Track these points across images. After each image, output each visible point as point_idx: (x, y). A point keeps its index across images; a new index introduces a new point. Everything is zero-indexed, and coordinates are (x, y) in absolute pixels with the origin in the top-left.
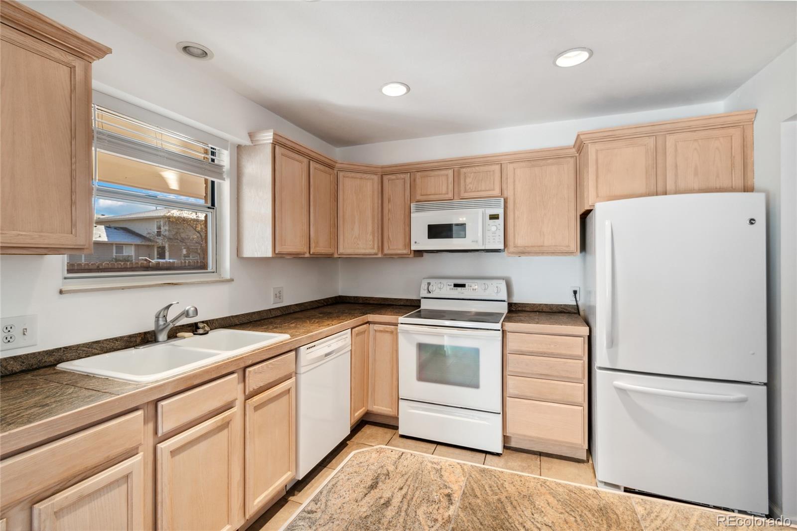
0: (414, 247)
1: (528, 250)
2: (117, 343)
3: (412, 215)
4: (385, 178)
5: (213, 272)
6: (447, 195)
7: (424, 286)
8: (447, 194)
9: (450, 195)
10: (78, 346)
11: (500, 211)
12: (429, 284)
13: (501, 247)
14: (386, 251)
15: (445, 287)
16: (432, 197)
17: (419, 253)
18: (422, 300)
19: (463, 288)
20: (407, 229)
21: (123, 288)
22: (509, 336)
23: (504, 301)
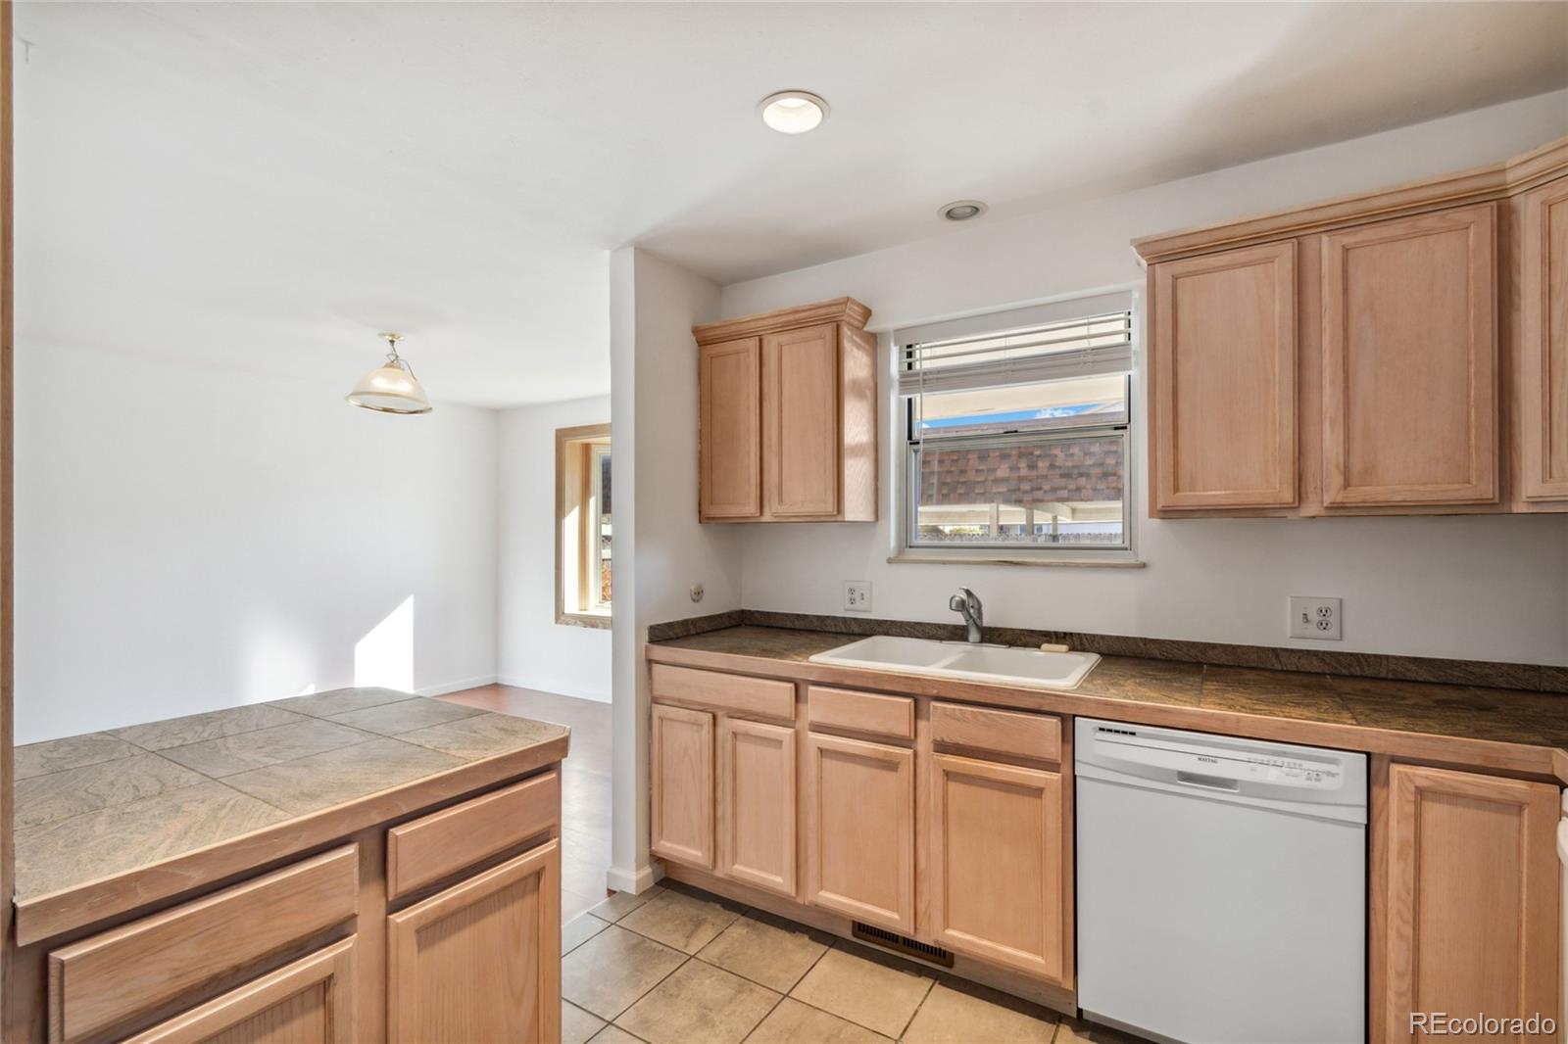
2: (941, 632)
5: (1126, 549)
10: (902, 622)
21: (944, 563)
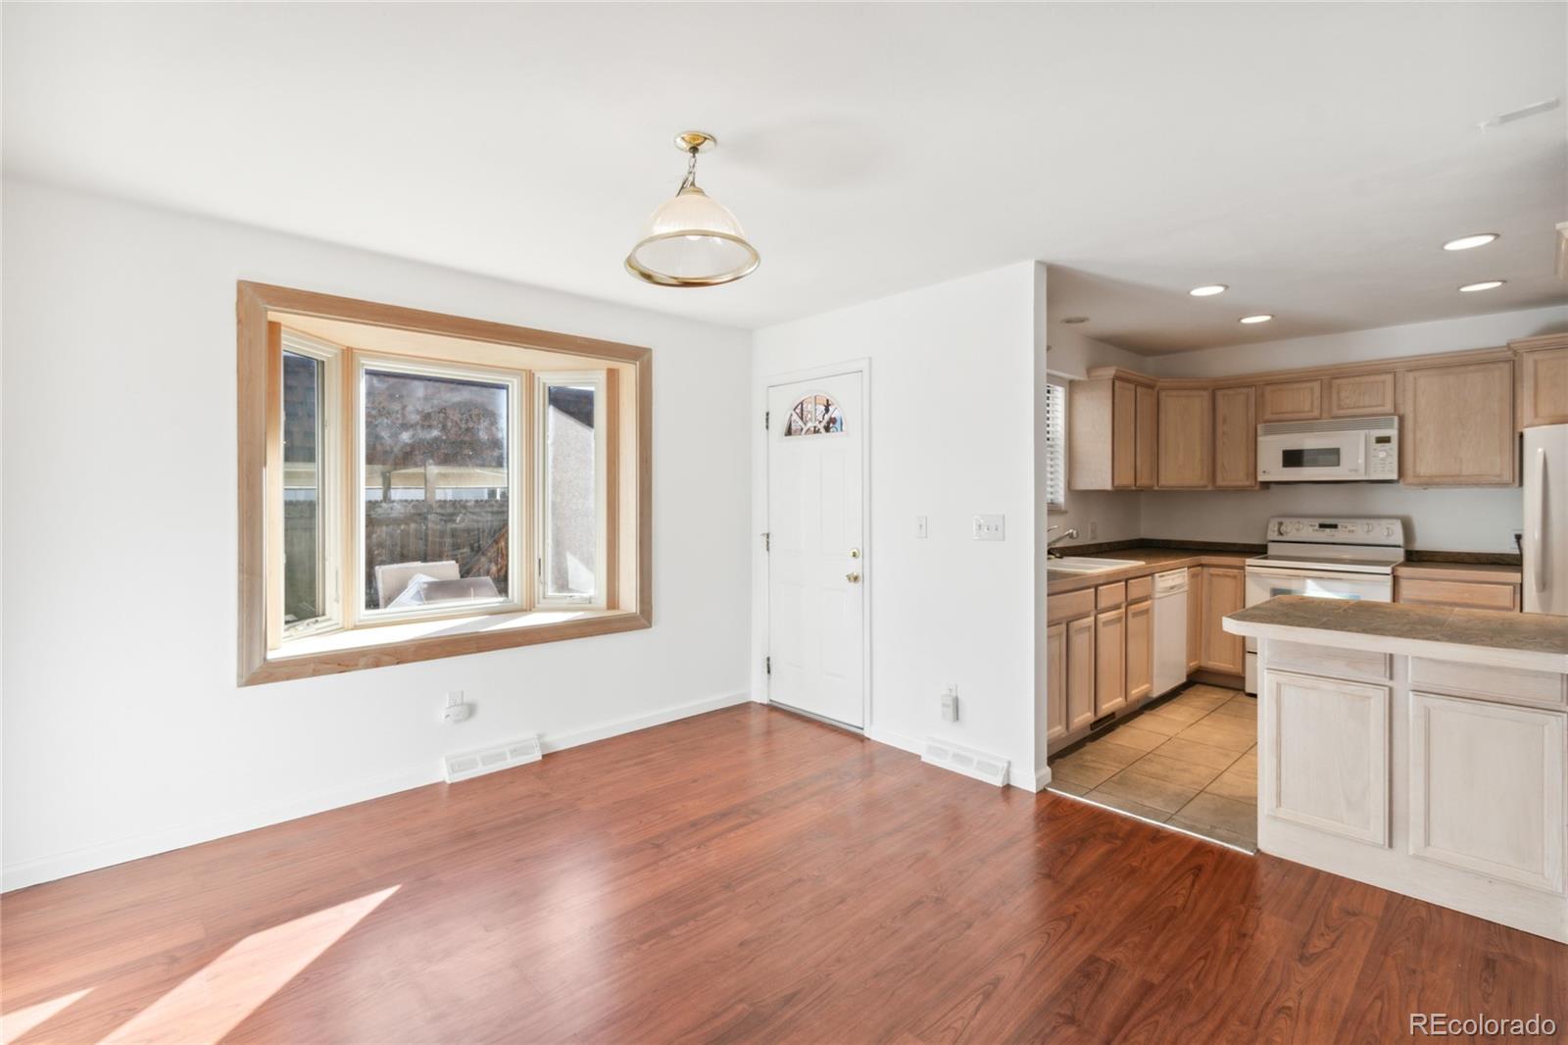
0: (1261, 478)
1: (1437, 480)
3: (1260, 439)
4: (1219, 394)
6: (1310, 414)
7: (1273, 526)
8: (1312, 411)
9: (1316, 413)
11: (1393, 433)
12: (1281, 524)
13: (1395, 477)
14: (1220, 482)
15: (1305, 528)
16: (1287, 416)
17: (1266, 485)
18: (1270, 545)
19: (1333, 530)
20: (1252, 454)
22: (1404, 584)
23: (1399, 546)
